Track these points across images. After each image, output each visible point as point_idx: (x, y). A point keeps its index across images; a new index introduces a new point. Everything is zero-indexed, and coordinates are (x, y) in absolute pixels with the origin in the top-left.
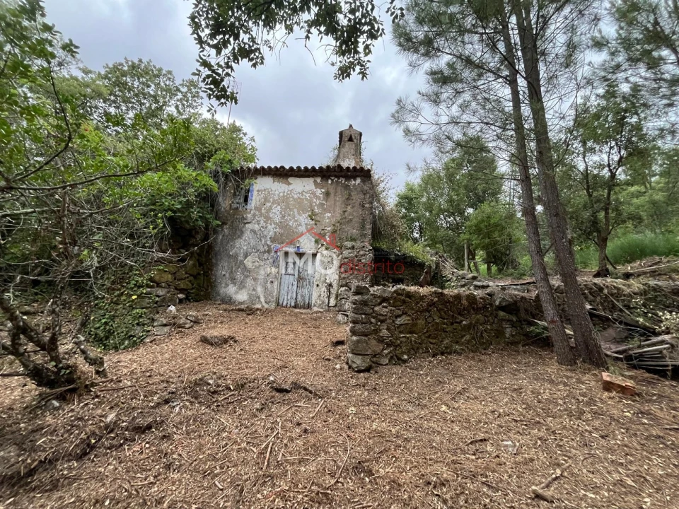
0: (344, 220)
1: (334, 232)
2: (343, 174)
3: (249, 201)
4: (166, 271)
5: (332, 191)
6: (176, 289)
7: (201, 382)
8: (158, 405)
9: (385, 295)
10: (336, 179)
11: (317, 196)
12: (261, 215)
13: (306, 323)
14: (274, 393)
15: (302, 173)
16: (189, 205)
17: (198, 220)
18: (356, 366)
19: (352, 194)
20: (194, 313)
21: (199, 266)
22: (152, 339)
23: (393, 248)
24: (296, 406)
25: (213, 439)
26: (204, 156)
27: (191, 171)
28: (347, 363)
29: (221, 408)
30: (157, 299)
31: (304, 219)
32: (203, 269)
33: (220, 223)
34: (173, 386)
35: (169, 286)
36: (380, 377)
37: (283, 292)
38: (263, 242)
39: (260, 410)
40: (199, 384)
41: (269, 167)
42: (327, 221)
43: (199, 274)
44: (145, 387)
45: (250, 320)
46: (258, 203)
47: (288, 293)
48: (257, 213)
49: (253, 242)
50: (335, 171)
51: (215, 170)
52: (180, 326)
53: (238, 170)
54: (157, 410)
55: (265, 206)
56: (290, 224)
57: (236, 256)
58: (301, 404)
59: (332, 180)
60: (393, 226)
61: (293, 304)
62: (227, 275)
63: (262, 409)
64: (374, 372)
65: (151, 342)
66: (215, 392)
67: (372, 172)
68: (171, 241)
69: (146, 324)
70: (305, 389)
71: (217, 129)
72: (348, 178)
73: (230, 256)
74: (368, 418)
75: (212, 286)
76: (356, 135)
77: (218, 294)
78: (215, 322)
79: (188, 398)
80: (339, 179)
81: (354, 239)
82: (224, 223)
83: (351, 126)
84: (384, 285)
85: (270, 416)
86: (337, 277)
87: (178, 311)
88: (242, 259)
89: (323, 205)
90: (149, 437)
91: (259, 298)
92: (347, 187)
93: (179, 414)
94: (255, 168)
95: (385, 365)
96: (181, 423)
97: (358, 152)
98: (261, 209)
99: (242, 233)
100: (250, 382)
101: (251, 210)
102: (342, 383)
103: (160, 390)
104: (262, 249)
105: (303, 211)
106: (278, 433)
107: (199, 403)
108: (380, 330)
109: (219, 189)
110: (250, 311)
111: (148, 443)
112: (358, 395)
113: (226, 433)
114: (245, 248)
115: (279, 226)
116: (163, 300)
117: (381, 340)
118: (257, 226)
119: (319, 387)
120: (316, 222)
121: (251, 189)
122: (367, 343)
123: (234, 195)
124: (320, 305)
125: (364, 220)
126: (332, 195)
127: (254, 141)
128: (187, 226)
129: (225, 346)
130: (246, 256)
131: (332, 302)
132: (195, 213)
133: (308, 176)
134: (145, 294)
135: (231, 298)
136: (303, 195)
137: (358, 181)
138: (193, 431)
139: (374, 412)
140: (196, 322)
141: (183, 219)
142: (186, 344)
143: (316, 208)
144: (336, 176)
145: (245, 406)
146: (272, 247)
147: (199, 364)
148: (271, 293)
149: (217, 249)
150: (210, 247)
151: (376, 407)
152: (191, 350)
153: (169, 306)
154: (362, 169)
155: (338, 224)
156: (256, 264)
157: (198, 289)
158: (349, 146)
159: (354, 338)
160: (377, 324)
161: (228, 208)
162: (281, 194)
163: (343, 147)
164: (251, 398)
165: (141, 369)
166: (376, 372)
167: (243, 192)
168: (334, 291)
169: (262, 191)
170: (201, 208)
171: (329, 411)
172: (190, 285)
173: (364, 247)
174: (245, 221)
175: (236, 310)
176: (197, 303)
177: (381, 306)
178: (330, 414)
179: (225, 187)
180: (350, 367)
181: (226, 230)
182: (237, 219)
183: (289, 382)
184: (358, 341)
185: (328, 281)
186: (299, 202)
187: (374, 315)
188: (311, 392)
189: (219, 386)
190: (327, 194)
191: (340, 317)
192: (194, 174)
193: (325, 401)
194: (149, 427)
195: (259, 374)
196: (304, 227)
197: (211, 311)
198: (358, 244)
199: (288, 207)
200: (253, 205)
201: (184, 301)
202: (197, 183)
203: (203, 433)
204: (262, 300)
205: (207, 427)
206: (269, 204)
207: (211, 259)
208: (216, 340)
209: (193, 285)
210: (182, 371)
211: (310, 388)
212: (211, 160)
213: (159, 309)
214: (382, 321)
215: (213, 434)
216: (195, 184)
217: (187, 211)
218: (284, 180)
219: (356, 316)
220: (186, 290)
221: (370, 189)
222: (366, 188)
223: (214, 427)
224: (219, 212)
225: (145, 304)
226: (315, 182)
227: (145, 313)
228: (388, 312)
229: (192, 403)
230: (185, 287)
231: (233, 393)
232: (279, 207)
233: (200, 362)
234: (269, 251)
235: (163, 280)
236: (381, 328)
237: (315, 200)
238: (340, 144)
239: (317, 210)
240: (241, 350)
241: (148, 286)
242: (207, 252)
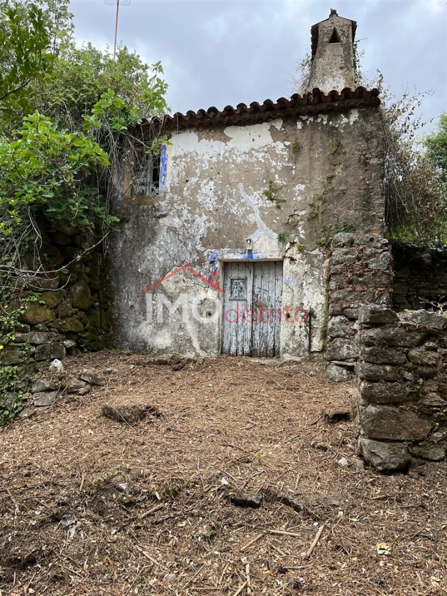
0: (330, 194)
1: (313, 218)
2: (324, 106)
3: (162, 179)
4: (42, 305)
5: (304, 142)
6: (60, 332)
7: (107, 486)
8: (43, 524)
9: (432, 326)
10: (311, 119)
11: (277, 155)
12: (183, 200)
13: (273, 383)
14: (230, 508)
15: (247, 116)
16: (65, 192)
17: (83, 218)
18: (379, 461)
19: (343, 142)
20: (91, 371)
21: (93, 294)
22: (31, 412)
23: (425, 241)
24: (273, 534)
25: (133, 587)
26: (81, 106)
27: (63, 134)
28: (361, 456)
29: (142, 532)
30: (33, 349)
31: (256, 200)
32: (98, 298)
33: (118, 220)
34: (63, 492)
35: (49, 327)
36: (431, 485)
37: (230, 329)
38: (190, 247)
39: (210, 539)
40: (104, 490)
41: (190, 113)
42: (299, 198)
43: (93, 307)
44: (21, 493)
45: (178, 379)
46: (176, 180)
47: (237, 332)
48: (176, 197)
49: (173, 249)
50: (308, 103)
51: (102, 130)
52: (71, 391)
53: (138, 126)
54: (41, 533)
55: (189, 184)
56: (232, 211)
57: (147, 274)
58: (281, 530)
59: (304, 122)
60: (426, 197)
61: (247, 350)
62: (137, 306)
63: (212, 536)
64: (416, 475)
65: (30, 417)
66: (130, 504)
67: (381, 96)
68: (45, 255)
69: (20, 389)
70: (286, 502)
71: (99, 66)
72: (333, 113)
73: (138, 275)
74: (417, 566)
75: (114, 325)
76: (345, 29)
77: (125, 337)
78: (124, 383)
79: (89, 512)
80: (316, 118)
81: (351, 227)
82: (124, 221)
83: (333, 13)
84: (428, 307)
85: (228, 550)
86: (322, 299)
87: (65, 367)
88: (158, 277)
89: (289, 169)
90: (33, 577)
91: (190, 341)
92: (332, 131)
93: (76, 540)
94: (167, 117)
95: (439, 461)
96: (80, 557)
97: (350, 62)
98: (181, 190)
99: (154, 234)
100: (188, 487)
101: (166, 193)
102: (355, 491)
103: (45, 498)
104: (189, 259)
105: (253, 185)
106: (246, 587)
107: (107, 522)
108: (425, 394)
109: (110, 161)
110: (178, 364)
111: (31, 586)
112: (390, 517)
113: (155, 580)
114: (161, 259)
115: (214, 216)
116: (43, 351)
117: (427, 413)
118: (177, 220)
119: (312, 500)
120: (280, 203)
121: (162, 156)
122: (398, 419)
123: (137, 170)
124: (294, 350)
125: (368, 190)
126: (306, 149)
127: (161, 70)
128: (68, 230)
129: (142, 424)
130: (164, 272)
131: (317, 344)
132: (77, 205)
133: (260, 121)
134: (15, 342)
135: (146, 344)
136: (251, 156)
137: (354, 116)
138: (100, 572)
139: (428, 555)
140: (95, 384)
141: (60, 217)
142: (81, 421)
143: (277, 176)
144: (310, 114)
145: (183, 530)
146: (205, 254)
147: (103, 455)
148: (209, 333)
149: (117, 265)
150: (107, 262)
151: (429, 543)
152: (90, 431)
153: (52, 360)
154: (361, 90)
155: (320, 203)
156: (182, 284)
157: (93, 332)
158: (332, 53)
159: (372, 409)
160: (416, 383)
161: (128, 194)
162: (214, 160)
163: (321, 55)
164: (192, 515)
165: (15, 462)
166: (421, 474)
167: (150, 161)
168: (318, 324)
169: (180, 157)
170: (86, 196)
171: (338, 547)
172: (81, 325)
173: (372, 240)
174: (158, 214)
175: (154, 363)
176: (95, 354)
177: (422, 348)
178: (338, 553)
179: (120, 158)
180: (367, 463)
181: (128, 232)
182: (144, 211)
183: (256, 489)
184: (380, 416)
185: (307, 308)
186: (246, 170)
187: (410, 365)
188: (297, 508)
189: (136, 493)
190: (296, 149)
191: (334, 371)
192: (69, 138)
193: (325, 527)
194: (32, 561)
195: (203, 473)
196: (258, 213)
197: (116, 366)
198: (360, 236)
199: (227, 181)
200: (168, 185)
201: (74, 352)
202: (75, 154)
203: (116, 576)
204: (196, 344)
205: (121, 566)
206: (193, 180)
207: (109, 282)
208: (127, 414)
209: (85, 325)
210: (77, 466)
211: (295, 501)
212: (93, 111)
213: (38, 365)
214: (428, 377)
215: (134, 579)
216: (72, 157)
217: (64, 203)
218: (218, 134)
219: (374, 368)
220: (75, 333)
221: (379, 129)
222: (369, 128)
223: (132, 565)
224: (114, 203)
225: (15, 358)
226: (272, 130)
227: (17, 373)
228: (438, 359)
229: (95, 522)
230: (73, 329)
231: (161, 505)
232: (212, 183)
233: (104, 452)
234: (200, 263)
235: (38, 318)
236: (426, 389)
237: (274, 163)
238: (314, 53)
239: (278, 181)
240: (169, 430)
241: (18, 329)
242: (103, 270)
